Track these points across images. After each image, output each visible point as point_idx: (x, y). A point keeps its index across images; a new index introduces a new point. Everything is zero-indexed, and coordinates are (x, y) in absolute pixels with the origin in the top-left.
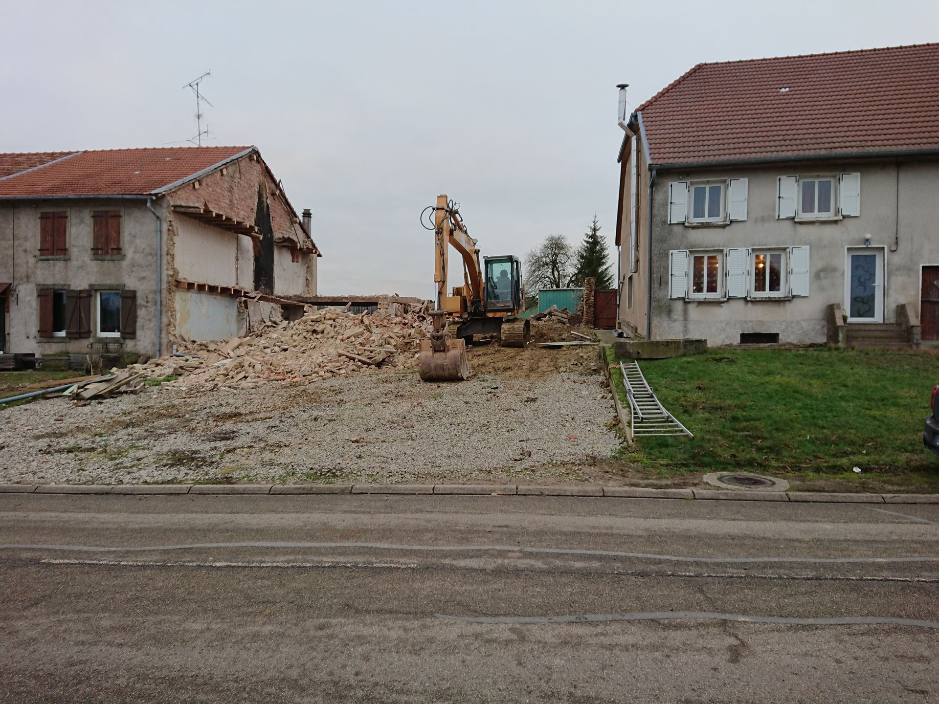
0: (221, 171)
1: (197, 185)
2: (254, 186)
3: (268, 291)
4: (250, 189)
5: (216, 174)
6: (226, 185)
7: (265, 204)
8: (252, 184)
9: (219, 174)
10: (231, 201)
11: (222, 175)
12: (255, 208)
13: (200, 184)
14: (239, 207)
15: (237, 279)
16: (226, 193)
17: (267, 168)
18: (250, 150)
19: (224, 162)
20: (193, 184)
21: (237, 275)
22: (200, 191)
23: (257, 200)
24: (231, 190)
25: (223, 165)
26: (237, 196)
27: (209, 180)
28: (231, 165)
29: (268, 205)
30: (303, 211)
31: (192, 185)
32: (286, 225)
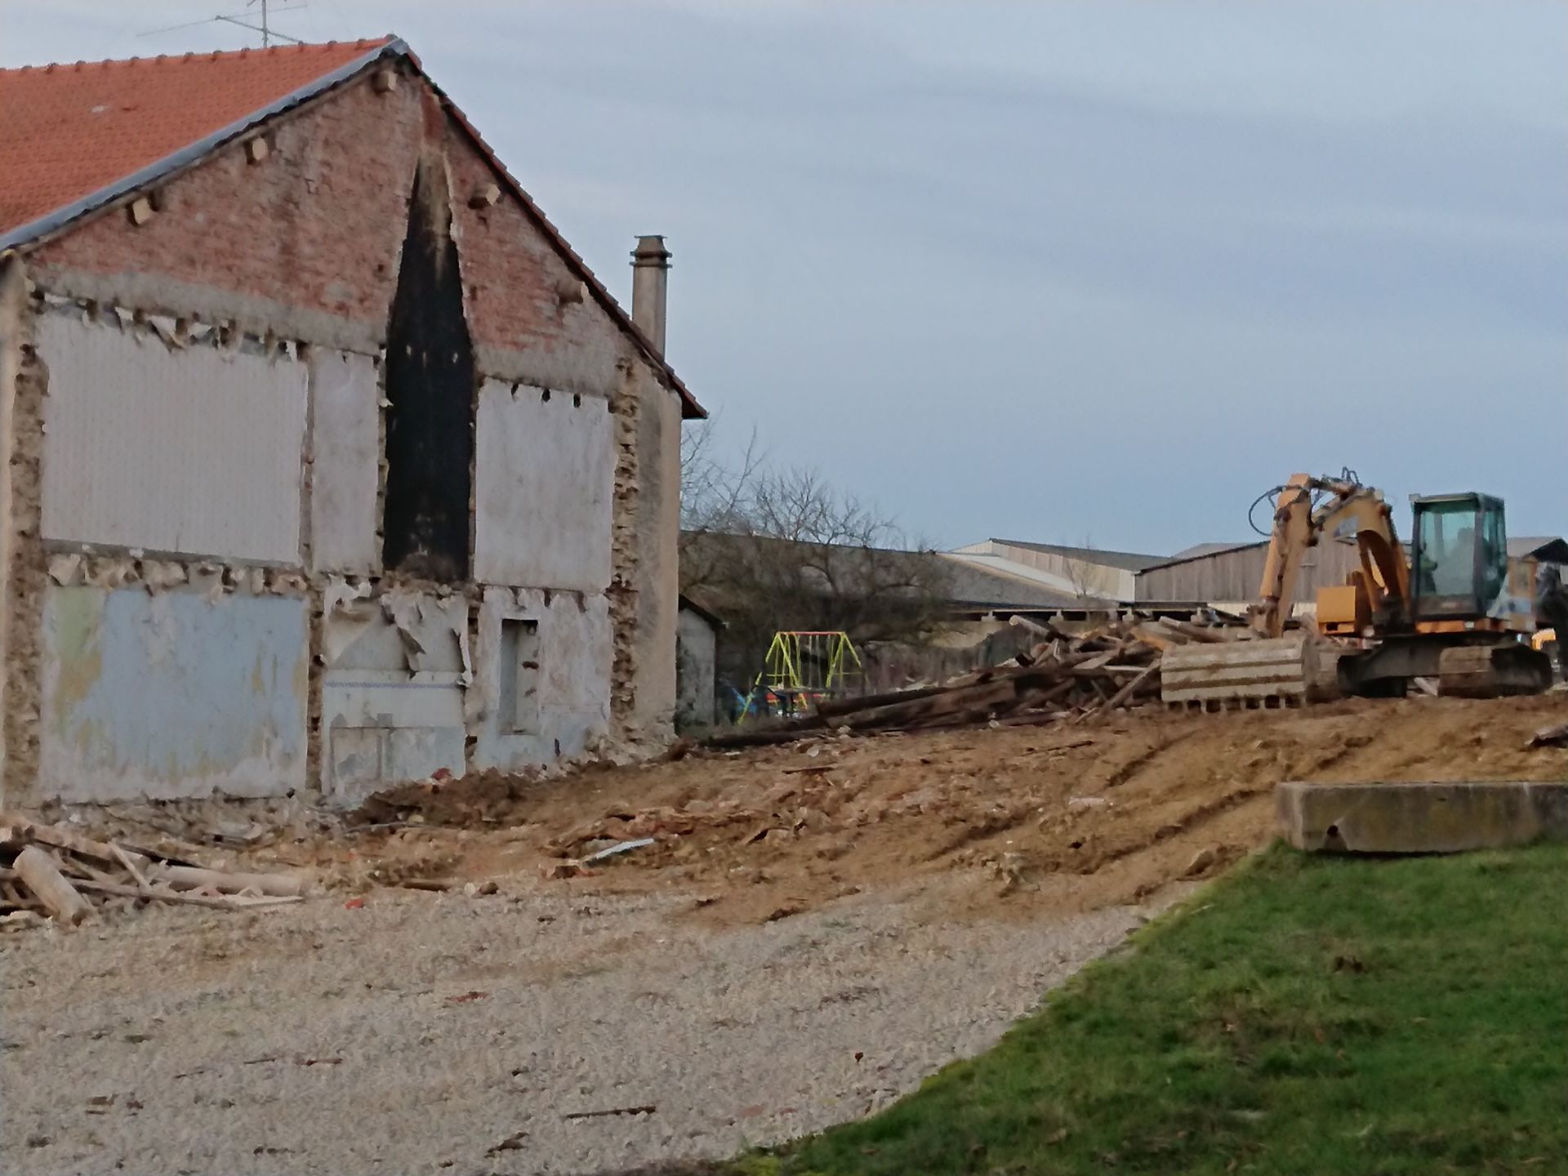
0: (248, 146)
1: (142, 210)
2: (392, 183)
3: (445, 564)
4: (372, 196)
5: (224, 163)
6: (268, 195)
7: (441, 244)
8: (382, 176)
9: (240, 158)
10: (287, 249)
11: (251, 161)
12: (395, 268)
13: (155, 207)
14: (320, 265)
15: (307, 527)
16: (267, 224)
17: (449, 108)
18: (375, 54)
19: (257, 115)
20: (129, 207)
21: (306, 513)
22: (159, 230)
23: (402, 234)
24: (286, 209)
25: (252, 126)
26: (315, 228)
27: (195, 186)
28: (292, 122)
29: (451, 245)
30: (634, 245)
31: (122, 213)
32: (537, 311)
